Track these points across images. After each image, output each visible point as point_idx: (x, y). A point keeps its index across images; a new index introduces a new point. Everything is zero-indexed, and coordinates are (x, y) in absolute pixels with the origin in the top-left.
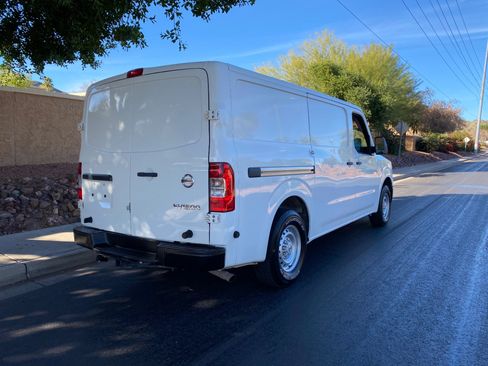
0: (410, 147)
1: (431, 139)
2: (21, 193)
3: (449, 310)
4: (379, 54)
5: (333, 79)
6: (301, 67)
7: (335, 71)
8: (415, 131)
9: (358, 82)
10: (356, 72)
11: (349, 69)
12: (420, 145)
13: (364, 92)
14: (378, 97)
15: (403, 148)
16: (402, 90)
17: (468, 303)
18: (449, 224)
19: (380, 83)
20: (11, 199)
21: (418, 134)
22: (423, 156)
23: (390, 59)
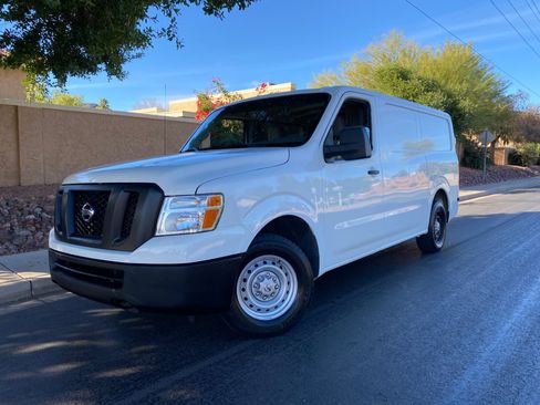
0: (501, 160)
1: (528, 151)
2: (43, 211)
3: (480, 334)
4: (456, 55)
5: (402, 83)
6: (366, 73)
7: (404, 75)
8: (506, 141)
9: (431, 87)
10: (429, 75)
11: (421, 73)
12: (514, 158)
13: (439, 97)
14: (455, 103)
15: (491, 162)
16: (485, 93)
17: (507, 327)
18: (521, 243)
19: (458, 87)
20: (32, 217)
21: (511, 145)
22: (517, 171)
23: (471, 59)
